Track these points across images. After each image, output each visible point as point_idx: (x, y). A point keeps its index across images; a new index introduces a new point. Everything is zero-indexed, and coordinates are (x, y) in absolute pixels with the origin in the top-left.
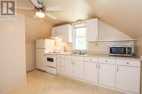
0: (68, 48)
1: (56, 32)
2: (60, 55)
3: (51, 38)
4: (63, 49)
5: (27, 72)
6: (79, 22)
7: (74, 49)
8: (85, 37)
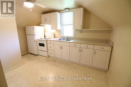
0: (57, 35)
1: (46, 20)
2: (50, 41)
3: (41, 25)
4: (53, 35)
5: (22, 56)
6: (67, 10)
7: (62, 36)
8: (72, 25)
